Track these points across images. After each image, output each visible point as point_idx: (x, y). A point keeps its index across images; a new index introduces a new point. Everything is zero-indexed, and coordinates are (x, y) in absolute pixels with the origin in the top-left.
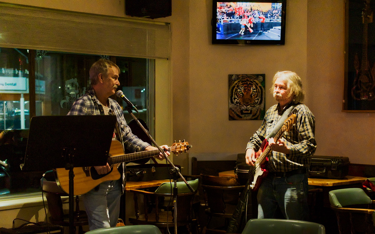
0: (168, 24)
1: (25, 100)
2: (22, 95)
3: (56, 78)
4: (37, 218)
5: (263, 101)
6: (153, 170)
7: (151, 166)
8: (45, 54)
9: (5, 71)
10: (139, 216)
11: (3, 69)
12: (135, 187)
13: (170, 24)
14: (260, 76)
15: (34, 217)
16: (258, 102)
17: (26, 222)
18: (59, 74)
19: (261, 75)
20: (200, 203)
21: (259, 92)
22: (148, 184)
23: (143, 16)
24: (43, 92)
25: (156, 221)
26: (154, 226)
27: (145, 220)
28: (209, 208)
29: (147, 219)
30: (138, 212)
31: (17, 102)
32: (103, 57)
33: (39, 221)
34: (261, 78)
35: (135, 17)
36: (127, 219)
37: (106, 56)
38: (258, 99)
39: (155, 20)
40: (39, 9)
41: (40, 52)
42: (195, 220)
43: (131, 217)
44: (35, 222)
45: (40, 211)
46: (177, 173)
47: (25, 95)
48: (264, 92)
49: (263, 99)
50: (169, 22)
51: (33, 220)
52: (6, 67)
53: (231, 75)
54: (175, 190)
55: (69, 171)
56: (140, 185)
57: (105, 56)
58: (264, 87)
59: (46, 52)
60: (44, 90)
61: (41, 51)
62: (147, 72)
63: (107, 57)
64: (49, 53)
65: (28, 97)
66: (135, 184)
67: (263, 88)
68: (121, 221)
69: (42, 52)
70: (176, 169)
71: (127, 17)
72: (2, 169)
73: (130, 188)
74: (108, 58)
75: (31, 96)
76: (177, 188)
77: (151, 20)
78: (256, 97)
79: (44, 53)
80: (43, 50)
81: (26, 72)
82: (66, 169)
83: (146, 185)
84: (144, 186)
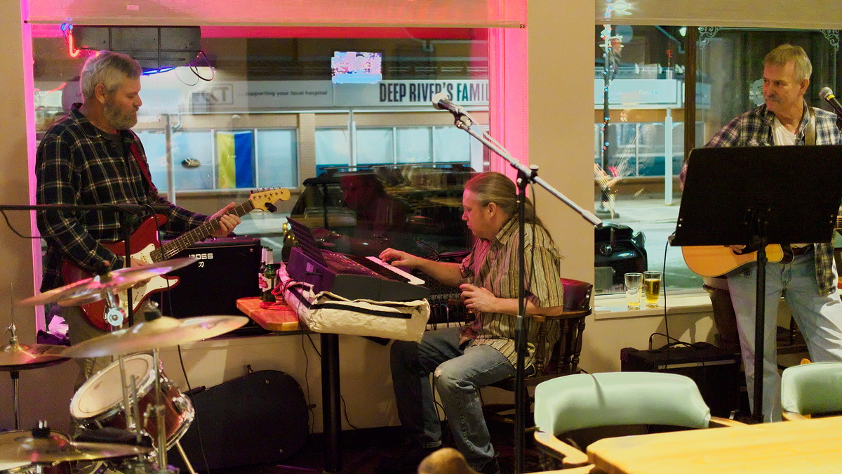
1: (675, 120)
2: (668, 112)
3: (733, 77)
4: (693, 334)
8: (715, 33)
9: (641, 69)
11: (636, 65)
15: (688, 332)
18: (738, 71)
24: (707, 104)
31: (660, 124)
32: (827, 33)
37: (833, 32)
41: (706, 30)
44: (690, 342)
45: (698, 322)
47: (675, 111)
51: (686, 337)
52: (643, 63)
57: (832, 30)
59: (718, 30)
60: (709, 101)
61: (708, 28)
63: (835, 33)
64: (722, 33)
65: (682, 115)
69: (710, 30)
72: (631, 243)
74: (836, 35)
75: (689, 113)
79: (713, 31)
80: (712, 26)
81: (676, 70)
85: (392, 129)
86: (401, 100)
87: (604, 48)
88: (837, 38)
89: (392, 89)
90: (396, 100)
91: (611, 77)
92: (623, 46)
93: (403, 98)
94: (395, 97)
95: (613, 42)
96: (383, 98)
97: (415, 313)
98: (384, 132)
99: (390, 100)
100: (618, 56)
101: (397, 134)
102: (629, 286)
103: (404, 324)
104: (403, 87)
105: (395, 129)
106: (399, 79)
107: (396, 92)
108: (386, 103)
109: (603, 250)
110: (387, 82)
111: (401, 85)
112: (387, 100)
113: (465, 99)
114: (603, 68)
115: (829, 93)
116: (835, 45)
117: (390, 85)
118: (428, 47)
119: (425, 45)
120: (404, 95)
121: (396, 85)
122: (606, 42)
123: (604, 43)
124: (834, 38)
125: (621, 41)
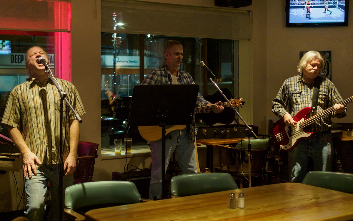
0: (249, 11)
4: (144, 165)
5: (330, 74)
6: (235, 129)
7: (233, 126)
10: (222, 167)
12: (220, 143)
13: (251, 11)
14: (326, 53)
15: (141, 164)
16: (325, 74)
17: (135, 168)
19: (328, 52)
20: (275, 158)
21: (326, 66)
22: (231, 141)
23: (228, 6)
25: (235, 171)
26: (228, 174)
27: (227, 170)
28: (282, 162)
29: (229, 169)
30: (222, 163)
32: (197, 39)
33: (145, 168)
34: (328, 54)
35: (222, 7)
36: (214, 169)
38: (325, 72)
39: (238, 9)
40: (148, 3)
42: (271, 171)
43: (216, 167)
44: (142, 169)
45: (146, 160)
46: (250, 132)
48: (330, 65)
49: (330, 72)
50: (250, 10)
51: (141, 167)
53: (301, 52)
54: (249, 146)
55: (162, 128)
56: (224, 141)
58: (331, 61)
62: (233, 51)
63: (200, 39)
66: (220, 141)
67: (329, 62)
68: (208, 170)
70: (249, 129)
71: (216, 7)
73: (216, 143)
76: (251, 144)
77: (235, 9)
78: (324, 70)
82: (160, 126)
83: (228, 141)
84: (227, 142)
85: (17, 76)
86: (21, 62)
87: (114, 42)
88: (201, 41)
89: (17, 57)
90: (18, 62)
91: (116, 54)
92: (121, 41)
93: (22, 62)
94: (18, 61)
95: (117, 39)
96: (13, 61)
97: (16, 159)
98: (13, 77)
99: (16, 62)
100: (119, 46)
101: (19, 78)
102: (116, 145)
103: (11, 164)
104: (22, 57)
105: (18, 76)
106: (19, 53)
107: (19, 59)
108: (14, 64)
109: (110, 130)
110: (14, 54)
111: (21, 56)
112: (14, 62)
113: (51, 63)
114: (113, 50)
115: (203, 63)
116: (200, 44)
117: (16, 55)
118: (34, 39)
119: (33, 38)
120: (23, 60)
121: (19, 56)
122: (115, 39)
123: (113, 40)
124: (200, 41)
125: (120, 39)
